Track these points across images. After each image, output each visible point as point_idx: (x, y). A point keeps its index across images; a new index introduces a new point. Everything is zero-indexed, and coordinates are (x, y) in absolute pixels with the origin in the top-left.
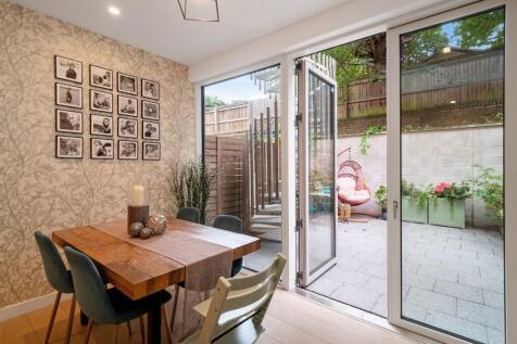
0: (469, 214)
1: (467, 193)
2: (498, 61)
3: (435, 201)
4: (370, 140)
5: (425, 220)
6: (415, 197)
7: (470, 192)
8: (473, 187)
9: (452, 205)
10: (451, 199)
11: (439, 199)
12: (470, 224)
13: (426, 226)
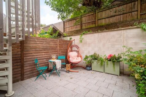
0: (122, 68)
1: (121, 59)
2: (135, 4)
3: (107, 62)
4: (83, 36)
5: (102, 71)
6: (99, 61)
7: (122, 59)
8: (123, 57)
9: (114, 64)
10: (114, 62)
11: (109, 62)
12: (122, 73)
13: (103, 73)
